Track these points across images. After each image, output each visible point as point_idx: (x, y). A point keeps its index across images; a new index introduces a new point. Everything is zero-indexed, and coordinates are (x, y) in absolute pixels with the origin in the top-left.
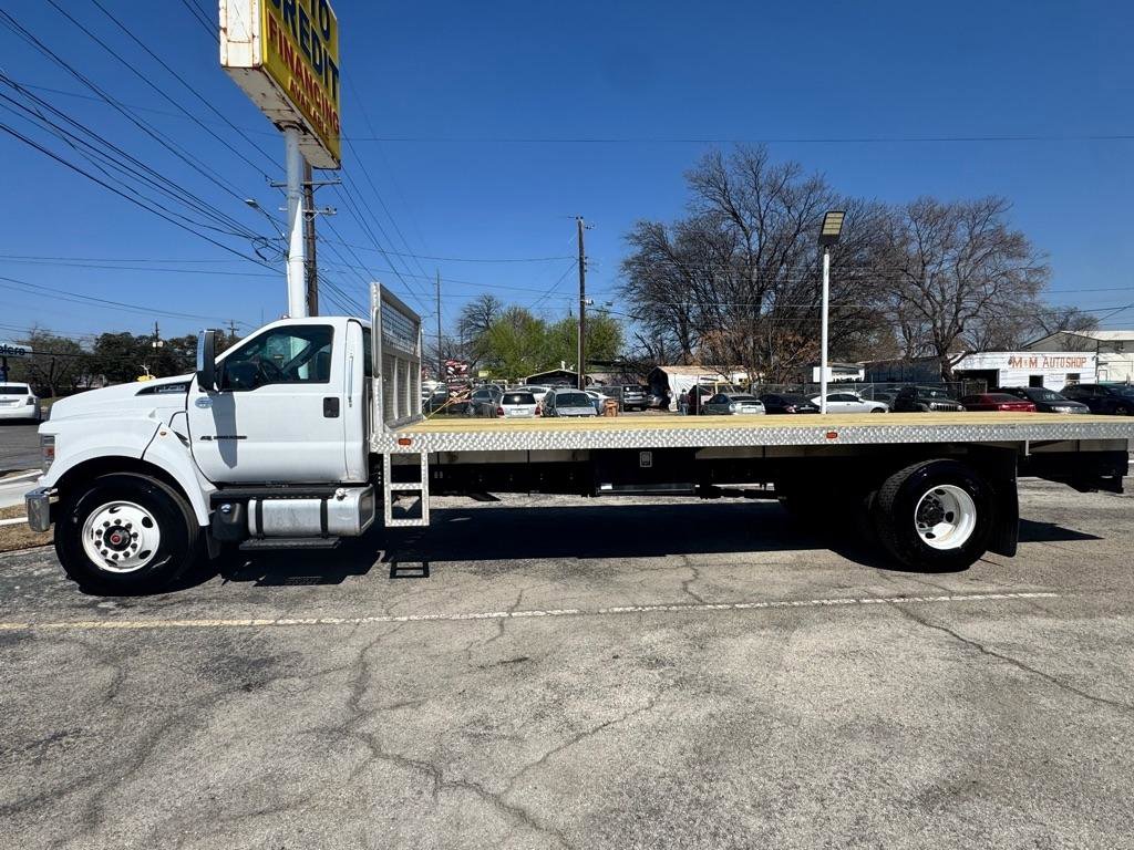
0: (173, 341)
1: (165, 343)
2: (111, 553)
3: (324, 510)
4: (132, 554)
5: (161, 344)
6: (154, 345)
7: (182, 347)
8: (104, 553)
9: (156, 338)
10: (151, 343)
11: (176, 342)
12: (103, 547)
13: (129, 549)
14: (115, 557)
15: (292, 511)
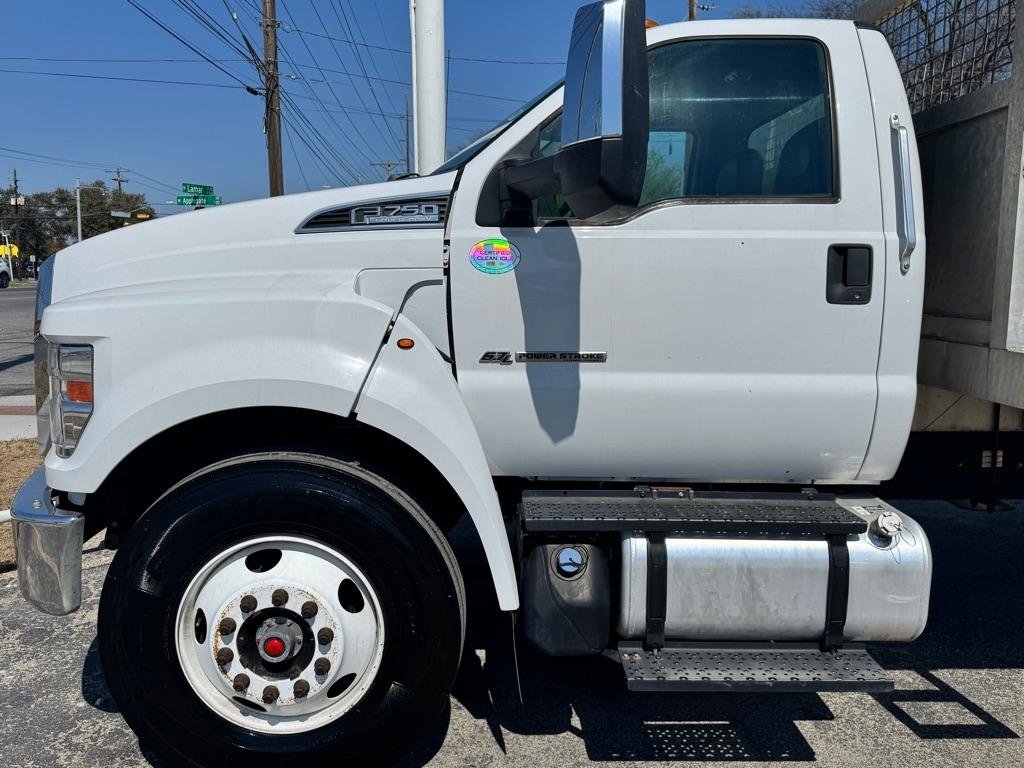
0: (37, 197)
1: (27, 200)
2: (258, 685)
3: (839, 573)
4: (316, 687)
5: (21, 201)
6: (13, 202)
7: (50, 206)
8: (242, 683)
9: (14, 192)
10: (9, 199)
11: (42, 198)
12: (237, 668)
13: (308, 674)
14: (271, 695)
15: (749, 571)
